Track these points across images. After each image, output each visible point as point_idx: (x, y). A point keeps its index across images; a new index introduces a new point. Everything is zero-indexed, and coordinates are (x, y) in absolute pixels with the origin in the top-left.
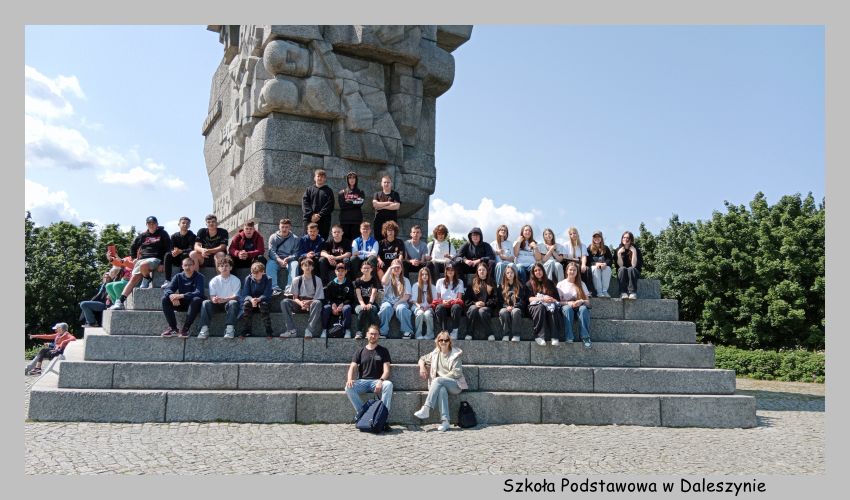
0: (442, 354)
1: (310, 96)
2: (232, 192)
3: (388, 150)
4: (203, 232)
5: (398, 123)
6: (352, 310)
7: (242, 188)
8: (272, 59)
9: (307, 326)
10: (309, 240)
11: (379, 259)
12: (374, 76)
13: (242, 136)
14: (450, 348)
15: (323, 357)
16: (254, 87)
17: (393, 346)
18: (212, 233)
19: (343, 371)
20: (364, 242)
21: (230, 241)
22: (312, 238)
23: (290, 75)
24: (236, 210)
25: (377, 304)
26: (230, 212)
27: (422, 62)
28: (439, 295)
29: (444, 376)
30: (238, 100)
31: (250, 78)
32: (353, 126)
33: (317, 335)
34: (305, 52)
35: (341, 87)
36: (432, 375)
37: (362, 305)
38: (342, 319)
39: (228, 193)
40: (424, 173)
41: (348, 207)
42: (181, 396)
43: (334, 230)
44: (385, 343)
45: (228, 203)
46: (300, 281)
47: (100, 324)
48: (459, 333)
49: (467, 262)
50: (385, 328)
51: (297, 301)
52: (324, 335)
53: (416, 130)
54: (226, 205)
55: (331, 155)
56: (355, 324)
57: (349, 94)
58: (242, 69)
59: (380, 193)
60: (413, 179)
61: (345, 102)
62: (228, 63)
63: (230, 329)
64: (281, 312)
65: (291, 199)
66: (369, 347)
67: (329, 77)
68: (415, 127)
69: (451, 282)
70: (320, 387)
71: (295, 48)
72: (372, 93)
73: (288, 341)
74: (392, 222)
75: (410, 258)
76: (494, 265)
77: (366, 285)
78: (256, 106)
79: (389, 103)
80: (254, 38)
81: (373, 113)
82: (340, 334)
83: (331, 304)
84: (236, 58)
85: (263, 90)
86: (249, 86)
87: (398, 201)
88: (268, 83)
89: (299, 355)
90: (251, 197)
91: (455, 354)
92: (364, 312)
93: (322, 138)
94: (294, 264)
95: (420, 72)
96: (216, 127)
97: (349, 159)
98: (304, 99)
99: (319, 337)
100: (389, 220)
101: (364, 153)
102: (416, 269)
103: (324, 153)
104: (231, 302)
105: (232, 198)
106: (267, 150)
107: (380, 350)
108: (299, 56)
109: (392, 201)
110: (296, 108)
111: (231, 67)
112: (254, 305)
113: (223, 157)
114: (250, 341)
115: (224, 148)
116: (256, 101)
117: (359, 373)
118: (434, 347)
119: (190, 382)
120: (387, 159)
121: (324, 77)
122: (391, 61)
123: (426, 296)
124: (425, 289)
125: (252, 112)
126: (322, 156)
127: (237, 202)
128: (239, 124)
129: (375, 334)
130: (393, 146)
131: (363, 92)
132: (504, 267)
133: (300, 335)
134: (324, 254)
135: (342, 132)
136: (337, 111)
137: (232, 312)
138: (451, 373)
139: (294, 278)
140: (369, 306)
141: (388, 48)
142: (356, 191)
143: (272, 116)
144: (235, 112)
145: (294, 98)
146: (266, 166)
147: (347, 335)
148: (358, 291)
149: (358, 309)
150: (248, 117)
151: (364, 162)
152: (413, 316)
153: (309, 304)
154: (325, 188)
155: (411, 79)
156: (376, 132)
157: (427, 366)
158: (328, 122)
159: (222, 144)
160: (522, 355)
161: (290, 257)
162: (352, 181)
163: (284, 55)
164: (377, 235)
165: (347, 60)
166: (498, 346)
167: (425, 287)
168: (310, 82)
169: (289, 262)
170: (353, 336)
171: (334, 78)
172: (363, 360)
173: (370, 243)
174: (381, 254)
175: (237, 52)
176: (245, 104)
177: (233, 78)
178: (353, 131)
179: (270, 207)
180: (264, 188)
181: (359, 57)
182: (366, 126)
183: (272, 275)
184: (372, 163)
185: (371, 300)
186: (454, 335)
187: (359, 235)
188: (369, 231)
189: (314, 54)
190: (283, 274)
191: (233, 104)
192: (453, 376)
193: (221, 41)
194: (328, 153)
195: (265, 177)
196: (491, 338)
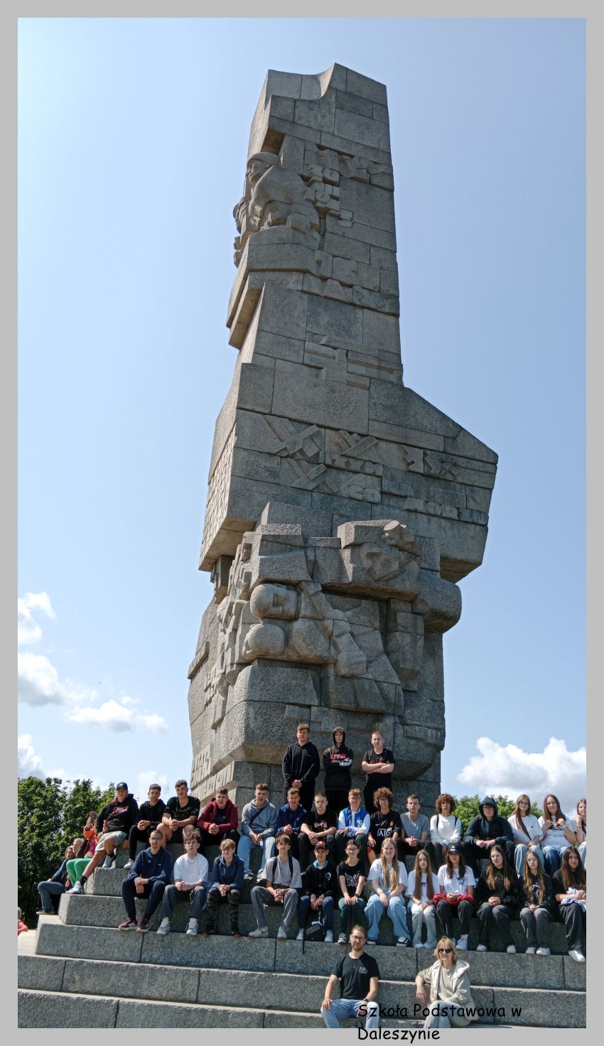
0: (444, 970)
1: (297, 641)
2: (212, 747)
3: (385, 698)
4: (174, 802)
5: (396, 666)
6: (334, 904)
7: (222, 744)
8: (259, 603)
9: (280, 922)
10: (289, 810)
11: (370, 838)
12: (367, 614)
13: (225, 684)
14: (454, 962)
15: (299, 967)
16: (239, 632)
17: (384, 955)
18: (183, 803)
19: (321, 986)
20: (353, 814)
21: (202, 810)
22: (293, 807)
23: (277, 618)
24: (215, 770)
25: (365, 896)
26: (209, 773)
27: (421, 596)
28: (442, 888)
29: (447, 1001)
30: (223, 644)
31: (237, 622)
32: (344, 671)
33: (291, 936)
34: (292, 594)
35: (330, 628)
36: (432, 998)
37: (346, 899)
38: (322, 916)
39: (208, 749)
40: (429, 724)
41: (334, 769)
42: (133, 1005)
43: (317, 798)
44: (373, 950)
45: (207, 760)
46: (275, 863)
47: (56, 913)
48: (469, 941)
49: (479, 842)
50: (374, 931)
51: (270, 889)
52: (300, 937)
53: (418, 673)
54: (205, 764)
55: (320, 705)
56: (338, 924)
57: (339, 636)
58: (229, 613)
59: (370, 753)
60: (417, 731)
61: (335, 645)
62: (218, 602)
63: (193, 922)
64: (250, 902)
65: (274, 757)
66: (352, 955)
67: (317, 618)
68: (417, 668)
69: (456, 870)
70: (294, 1006)
71: (282, 591)
72: (365, 633)
73: (258, 943)
74: (384, 789)
75: (406, 836)
76: (513, 848)
77: (351, 871)
78: (240, 652)
79: (385, 643)
80: (242, 581)
81: (368, 657)
82: (319, 936)
83: (309, 895)
84: (225, 600)
85: (248, 636)
86: (235, 630)
87: (392, 761)
88: (254, 628)
89: (270, 962)
90: (231, 755)
91: (460, 970)
92: (349, 907)
93: (310, 685)
94: (270, 842)
95: (420, 607)
96: (202, 670)
97: (339, 709)
98: (290, 643)
99: (295, 938)
100: (380, 787)
101: (356, 701)
102: (413, 851)
103: (311, 703)
104: (198, 888)
105: (211, 755)
106: (249, 701)
107: (366, 959)
108: (286, 599)
109: (384, 762)
110: (283, 653)
111: (220, 608)
112: (223, 893)
113: (207, 705)
114: (216, 939)
115: (208, 695)
116: (241, 647)
117: (341, 990)
118: (435, 959)
119: (145, 988)
120: (384, 708)
121: (312, 618)
122: (386, 597)
123: (424, 889)
124: (424, 880)
125: (236, 659)
126: (309, 707)
127: (216, 761)
128: (223, 671)
129: (360, 938)
130: (391, 692)
131: (355, 633)
132: (526, 850)
133: (272, 935)
134: (305, 828)
135: (332, 678)
136: (326, 654)
137: (198, 900)
138: (455, 996)
139: (269, 860)
140: (355, 899)
141: (381, 585)
142: (343, 750)
143: (256, 663)
144: (220, 656)
145: (279, 644)
146: (247, 719)
147: (328, 938)
148: (342, 879)
149: (341, 903)
150: (232, 664)
151: (357, 712)
152: (409, 914)
153: (283, 894)
154: (309, 746)
155: (410, 616)
156: (370, 677)
157: (426, 985)
158: (316, 668)
159: (206, 690)
160: (552, 975)
161: (265, 832)
162: (339, 738)
163: (271, 599)
164: (369, 807)
165: (336, 599)
166: (520, 961)
167: (424, 876)
168: (298, 625)
169: (264, 838)
170: (335, 940)
171: (323, 619)
172: (344, 972)
173: (360, 816)
174: (373, 830)
175: (225, 595)
176: (230, 649)
177: (221, 621)
178: (344, 677)
179: (250, 767)
180: (244, 745)
181: (351, 595)
182: (359, 670)
183: (244, 856)
184: (367, 713)
185: (358, 891)
186: (462, 944)
187: (347, 804)
188: (359, 802)
189: (303, 595)
190: (257, 854)
191: (219, 648)
192: (457, 1000)
193: (212, 580)
194: (317, 702)
195: (246, 732)
196: (511, 949)
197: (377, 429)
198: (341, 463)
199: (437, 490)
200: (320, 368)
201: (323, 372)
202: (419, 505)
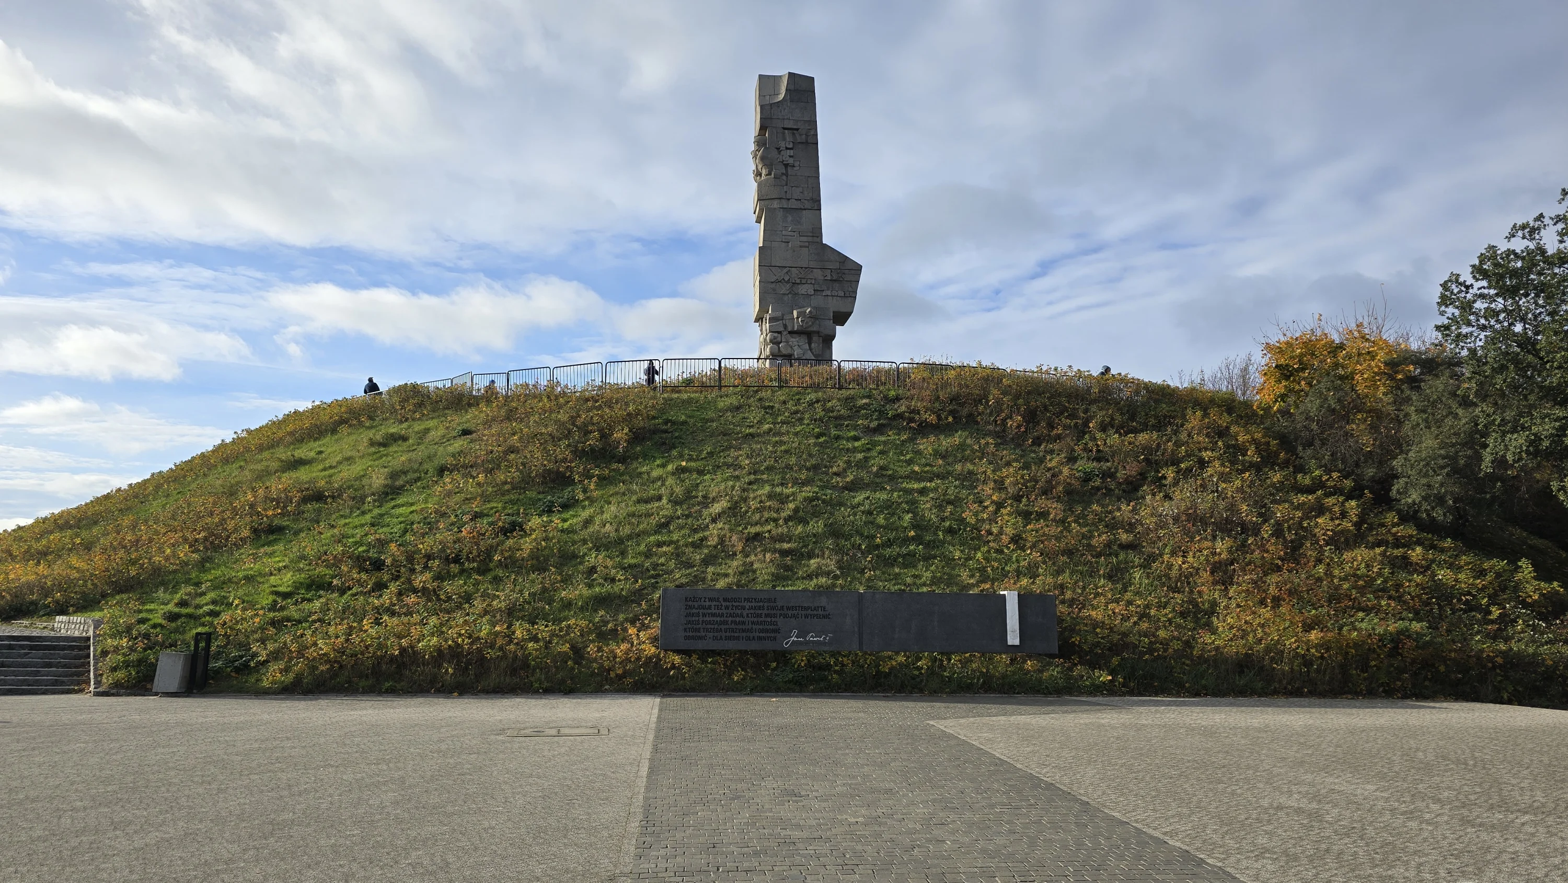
1: (782, 349)
5: (813, 353)
27: (823, 334)
34: (781, 335)
35: (792, 344)
57: (794, 347)
67: (787, 342)
68: (820, 354)
71: (776, 335)
72: (803, 345)
88: (769, 346)
108: (778, 337)
110: (778, 353)
122: (810, 333)
131: (800, 345)
141: (808, 330)
155: (818, 337)
165: (793, 335)
181: (798, 333)
197: (812, 264)
198: (798, 281)
199: (836, 285)
202: (829, 293)
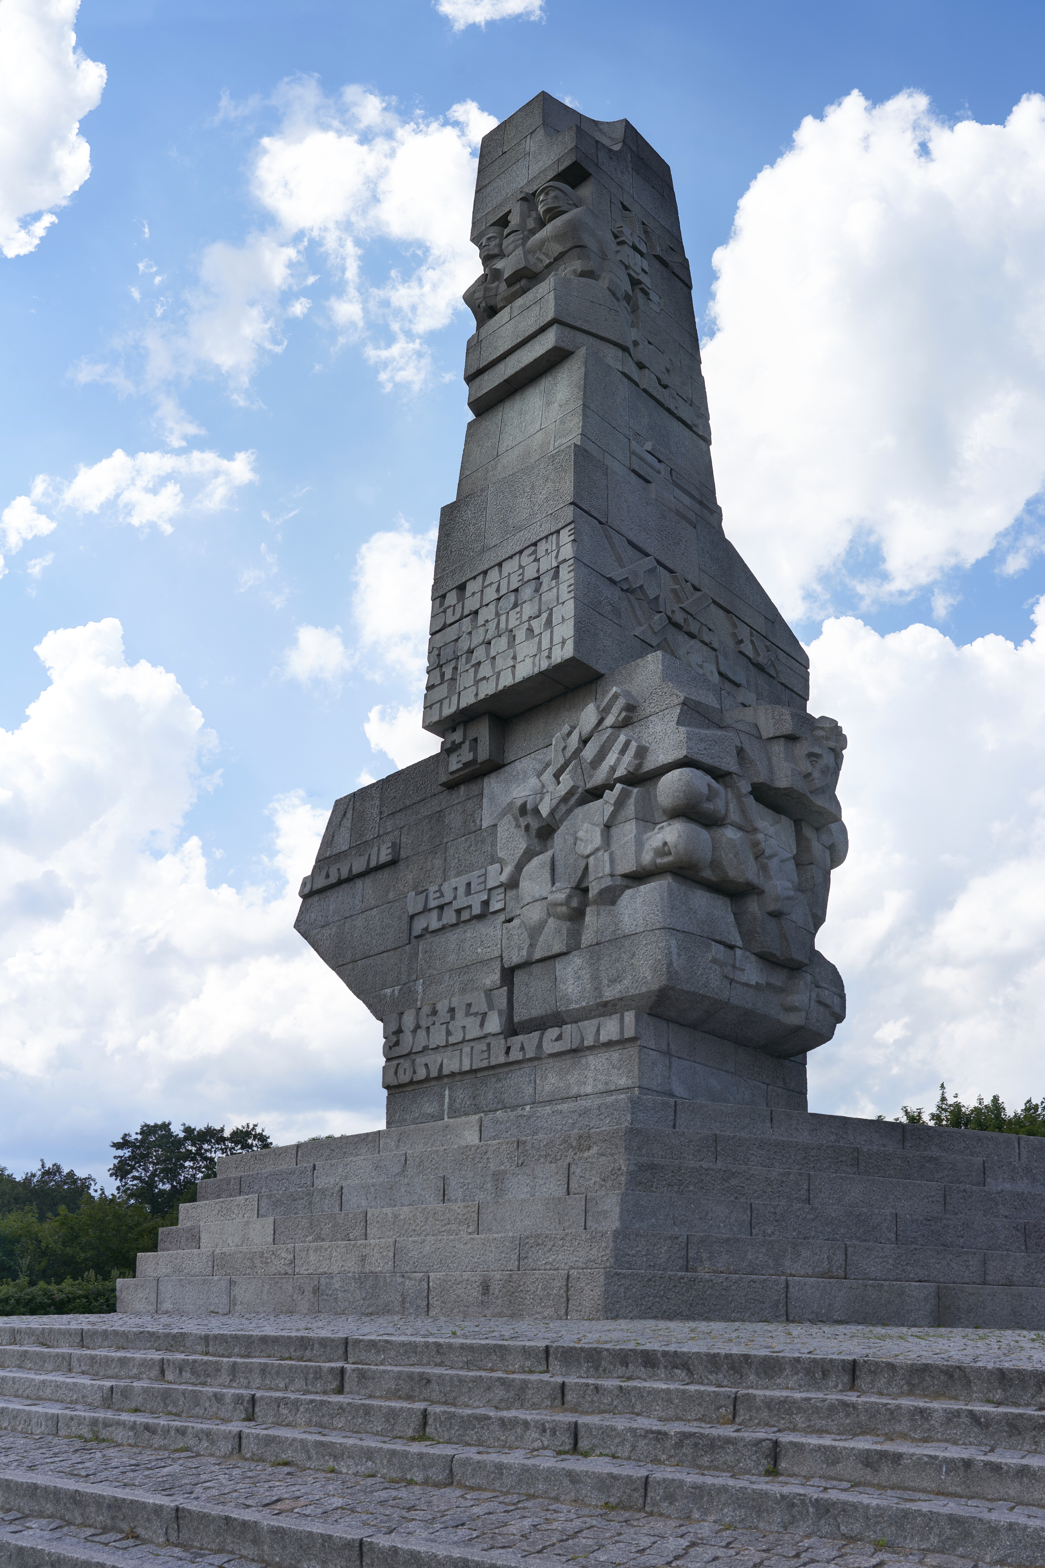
12: (787, 835)
13: (574, 904)
23: (695, 820)
24: (524, 1027)
26: (490, 1031)
31: (613, 816)
32: (773, 906)
40: (834, 989)
45: (477, 1015)
54: (466, 1019)
55: (744, 948)
61: (765, 867)
78: (638, 859)
85: (659, 840)
86: (608, 827)
90: (603, 1005)
93: (731, 920)
97: (759, 956)
101: (781, 948)
103: (736, 943)
106: (671, 930)
113: (421, 937)
115: (430, 921)
116: (638, 853)
120: (806, 962)
121: (742, 828)
125: (626, 869)
126: (732, 947)
128: (566, 885)
130: (808, 943)
135: (758, 914)
136: (756, 880)
146: (669, 954)
150: (612, 876)
151: (775, 963)
159: (418, 915)
163: (705, 790)
168: (727, 834)
171: (755, 831)
176: (606, 854)
178: (772, 914)
179: (650, 1022)
180: (662, 990)
182: (786, 907)
189: (732, 793)
194: (740, 943)
195: (668, 971)
200: (648, 482)
201: (652, 486)
